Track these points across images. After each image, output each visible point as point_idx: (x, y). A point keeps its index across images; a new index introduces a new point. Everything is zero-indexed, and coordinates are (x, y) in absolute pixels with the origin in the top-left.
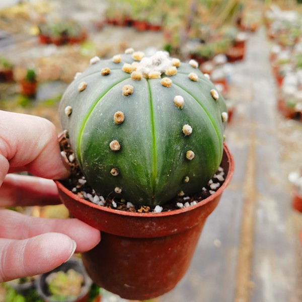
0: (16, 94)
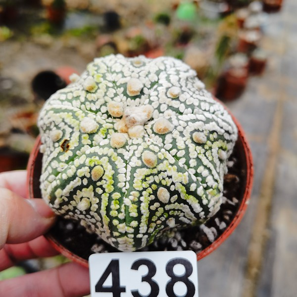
0: (43, 20)
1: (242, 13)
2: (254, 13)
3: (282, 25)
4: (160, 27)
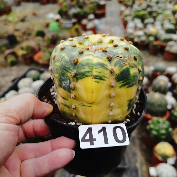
1: (84, 22)
2: (90, 20)
3: (107, 23)
4: (39, 38)
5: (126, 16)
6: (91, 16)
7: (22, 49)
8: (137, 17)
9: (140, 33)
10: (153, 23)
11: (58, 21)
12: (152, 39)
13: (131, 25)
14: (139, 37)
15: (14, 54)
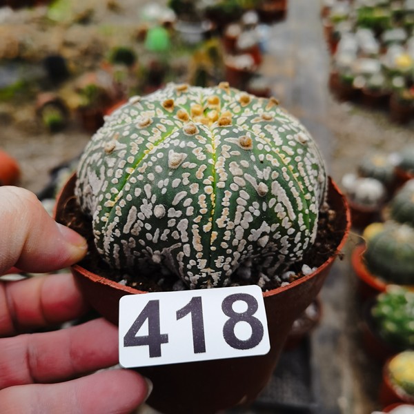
1: (233, 30)
3: (288, 36)
4: (120, 69)
5: (337, 20)
6: (251, 18)
7: (79, 91)
8: (365, 23)
9: (371, 66)
10: (403, 43)
11: (167, 25)
12: (398, 82)
13: (348, 44)
14: (367, 76)
15: (58, 104)
